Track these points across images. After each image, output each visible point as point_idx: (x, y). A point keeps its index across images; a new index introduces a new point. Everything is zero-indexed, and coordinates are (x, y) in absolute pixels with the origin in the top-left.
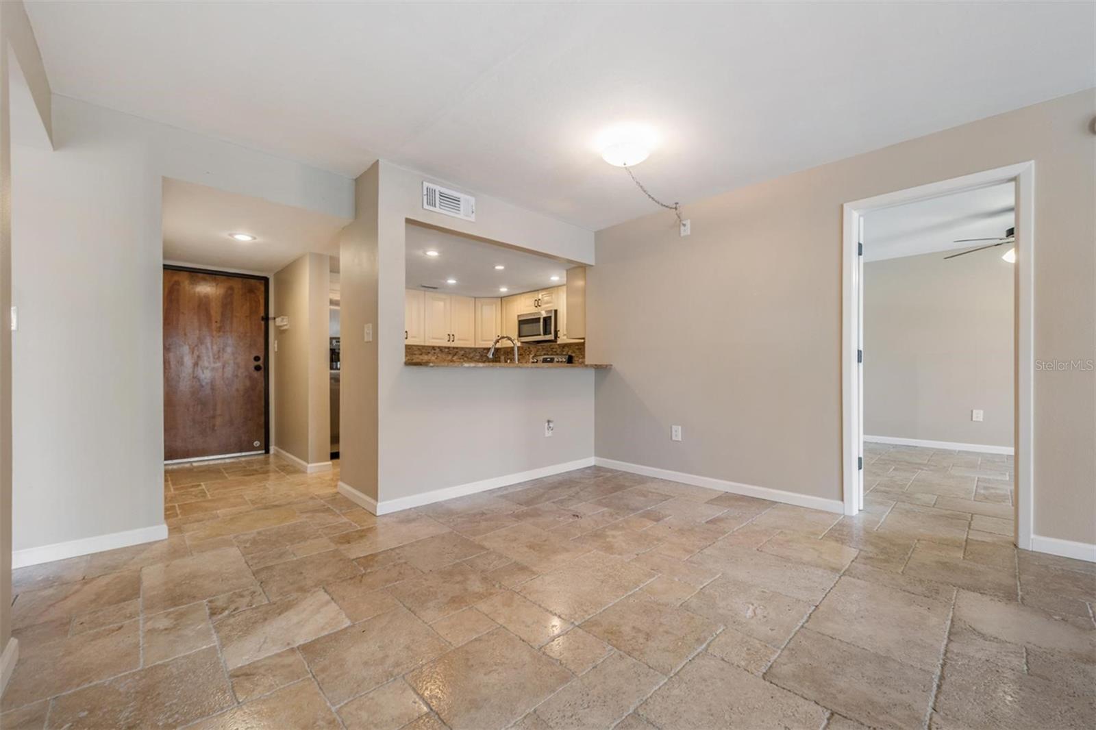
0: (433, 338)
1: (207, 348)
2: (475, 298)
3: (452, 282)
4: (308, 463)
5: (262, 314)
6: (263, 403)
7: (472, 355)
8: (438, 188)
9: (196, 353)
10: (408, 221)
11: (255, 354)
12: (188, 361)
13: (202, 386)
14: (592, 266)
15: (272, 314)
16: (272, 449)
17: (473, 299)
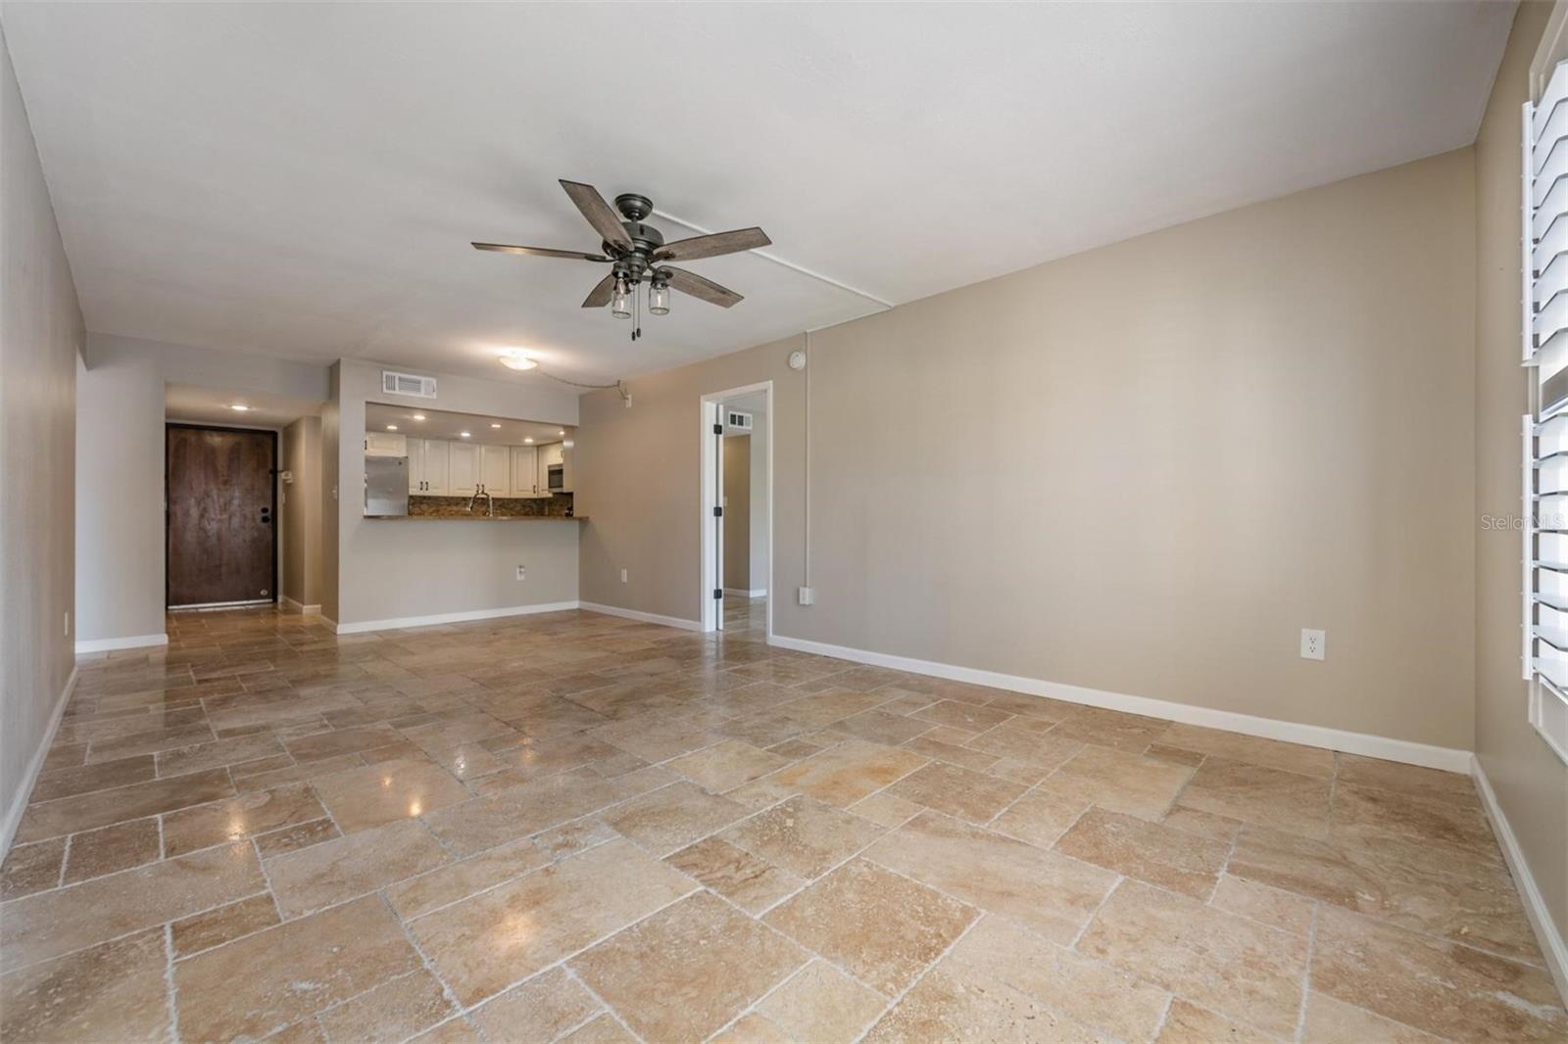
0: (459, 489)
1: (213, 501)
2: (510, 447)
3: (465, 435)
4: (303, 604)
5: (270, 466)
6: (271, 553)
7: (512, 506)
8: (397, 375)
9: (202, 505)
10: (367, 403)
11: (262, 506)
12: (194, 512)
13: (208, 537)
14: (576, 427)
15: (280, 466)
16: (280, 598)
17: (508, 448)
